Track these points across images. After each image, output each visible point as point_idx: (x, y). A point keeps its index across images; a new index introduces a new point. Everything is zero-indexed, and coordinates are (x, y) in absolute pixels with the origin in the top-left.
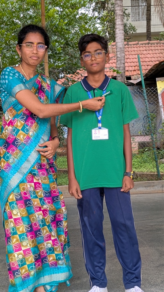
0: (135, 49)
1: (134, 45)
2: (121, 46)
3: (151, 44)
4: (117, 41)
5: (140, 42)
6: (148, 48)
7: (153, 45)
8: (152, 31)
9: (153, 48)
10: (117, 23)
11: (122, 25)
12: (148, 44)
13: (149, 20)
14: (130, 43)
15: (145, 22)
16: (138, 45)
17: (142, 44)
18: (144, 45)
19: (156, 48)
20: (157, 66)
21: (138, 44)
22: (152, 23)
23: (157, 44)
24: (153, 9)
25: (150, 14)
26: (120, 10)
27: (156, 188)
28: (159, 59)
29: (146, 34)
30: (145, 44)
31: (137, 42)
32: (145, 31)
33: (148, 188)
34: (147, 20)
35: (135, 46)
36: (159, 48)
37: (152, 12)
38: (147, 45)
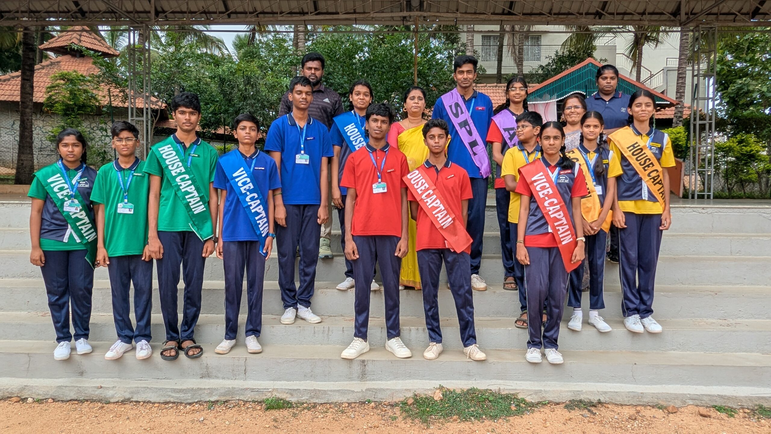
1: (482, 87)
3: (499, 87)
8: (502, 73)
13: (500, 61)
16: (486, 88)
17: (490, 87)
21: (486, 86)
22: (503, 64)
24: (505, 49)
29: (496, 76)
32: (495, 72)
34: (498, 61)
37: (503, 53)
38: (494, 88)
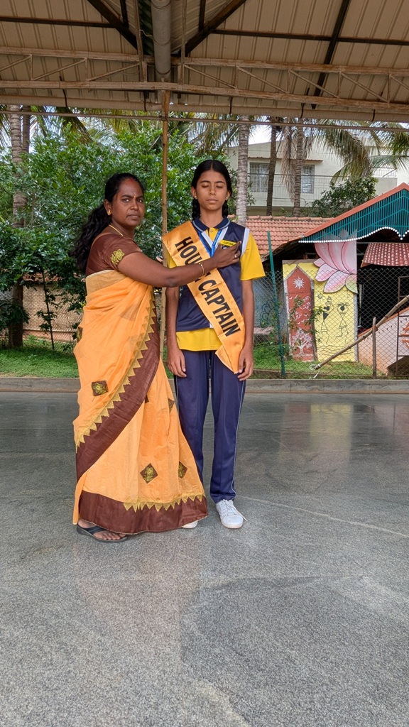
0: (256, 225)
1: (255, 219)
2: (242, 220)
4: (237, 213)
5: (262, 217)
6: (270, 225)
7: (277, 221)
8: (273, 205)
9: (276, 225)
10: (240, 192)
11: (246, 194)
12: (272, 219)
13: (270, 191)
14: (250, 217)
15: (266, 194)
16: (260, 221)
17: (265, 220)
18: (266, 221)
19: (281, 225)
20: (285, 246)
21: (259, 219)
22: (274, 195)
23: (282, 220)
25: (272, 184)
26: (244, 176)
27: (283, 386)
28: (287, 238)
29: (266, 208)
30: (268, 220)
31: (258, 216)
32: (265, 204)
33: (275, 387)
34: (268, 191)
35: (256, 221)
36: (284, 225)
38: (270, 221)
